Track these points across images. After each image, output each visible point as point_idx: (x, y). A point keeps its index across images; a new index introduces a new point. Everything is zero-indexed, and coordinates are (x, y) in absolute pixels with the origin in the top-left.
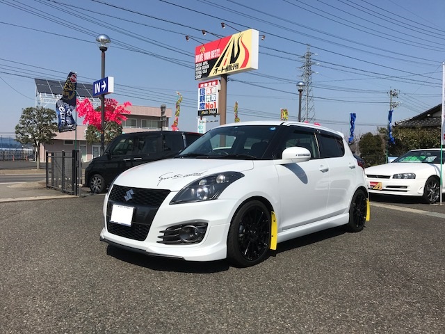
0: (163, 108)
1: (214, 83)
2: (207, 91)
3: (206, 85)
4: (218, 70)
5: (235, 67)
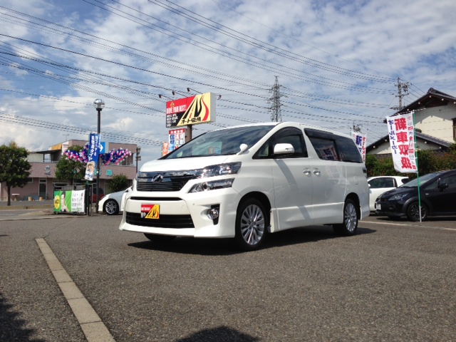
0: (138, 150)
1: (182, 131)
2: (177, 137)
3: (175, 132)
4: (185, 121)
5: (198, 120)
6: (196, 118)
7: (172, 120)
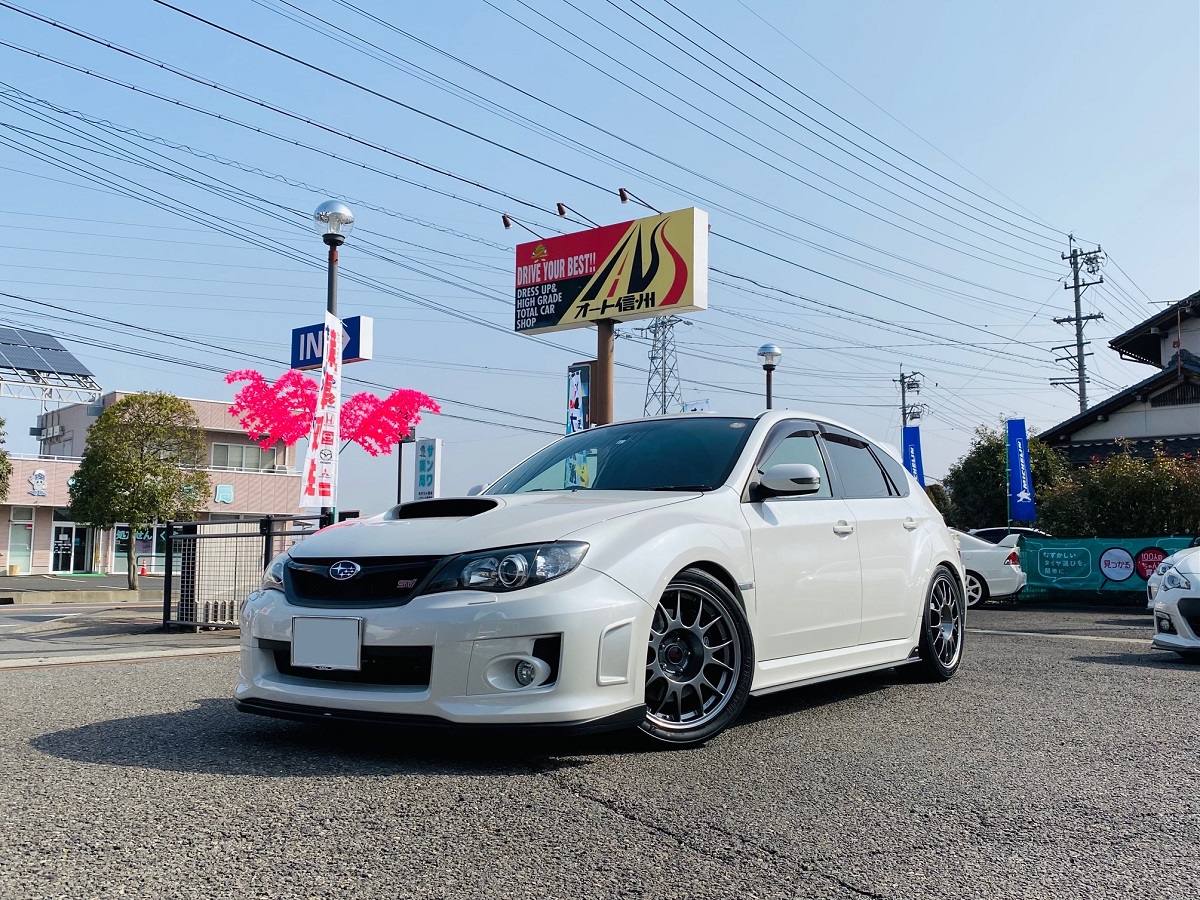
4: (589, 308)
5: (644, 303)
6: (637, 296)
7: (539, 307)
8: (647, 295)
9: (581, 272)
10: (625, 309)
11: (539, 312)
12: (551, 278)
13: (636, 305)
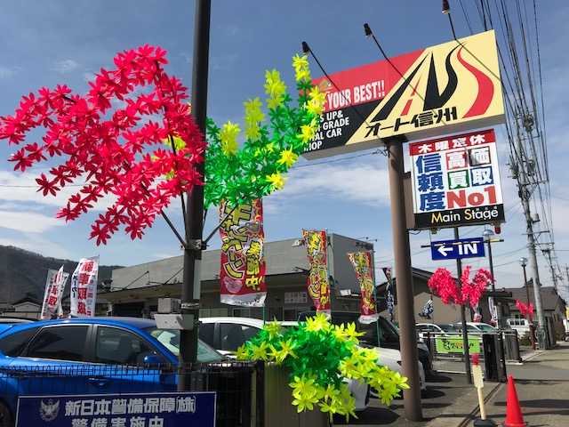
4: (380, 127)
5: (444, 118)
6: (436, 111)
7: (325, 132)
8: (447, 110)
9: (369, 98)
10: (422, 125)
11: (324, 135)
12: (336, 106)
13: (435, 120)
